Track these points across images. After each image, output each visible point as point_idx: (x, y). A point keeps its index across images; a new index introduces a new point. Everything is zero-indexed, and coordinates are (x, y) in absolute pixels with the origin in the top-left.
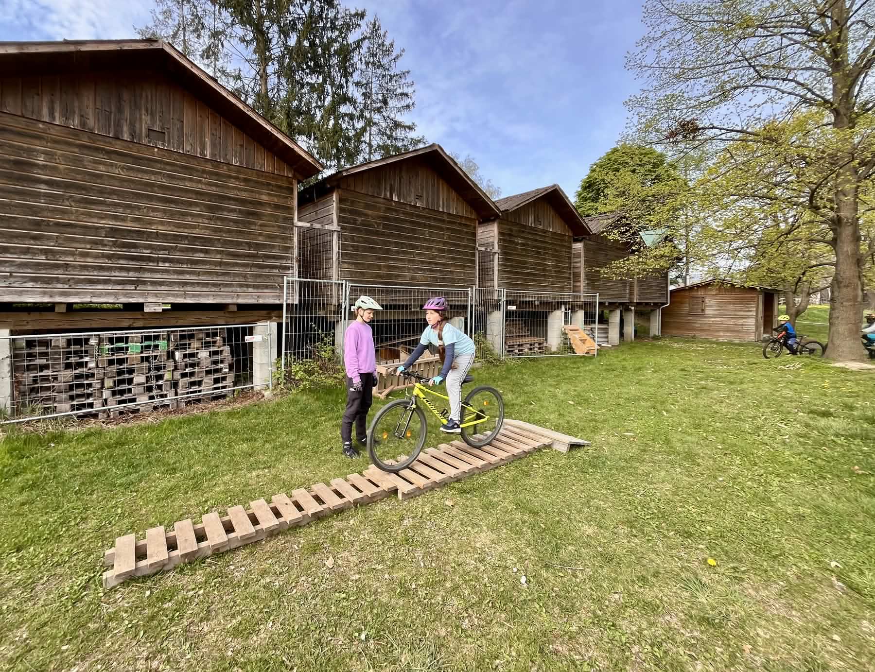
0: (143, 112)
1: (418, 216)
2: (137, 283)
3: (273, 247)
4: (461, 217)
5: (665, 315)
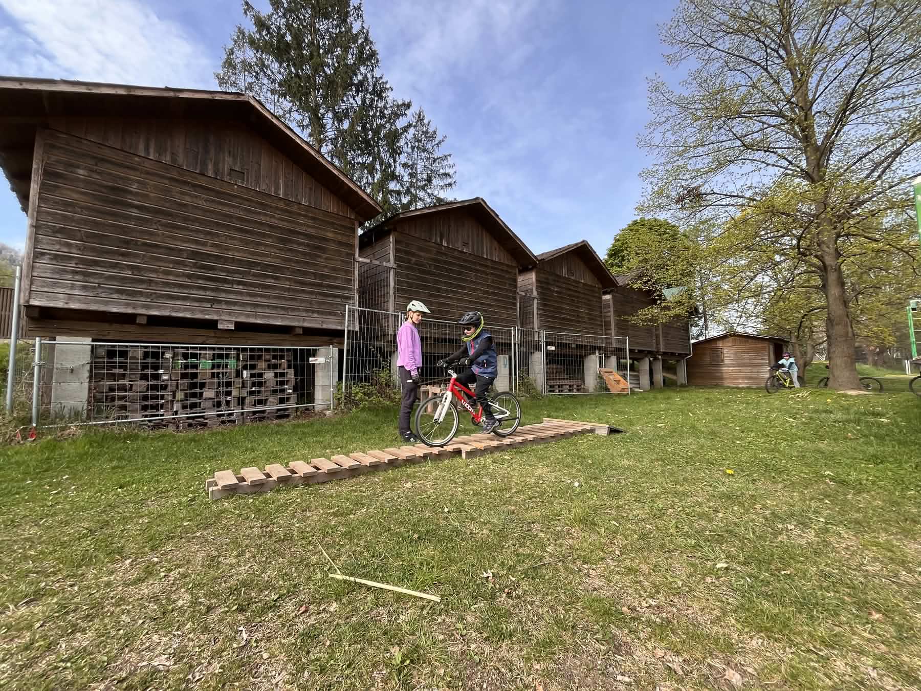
0: (226, 154)
1: (465, 261)
2: (213, 301)
3: (336, 278)
4: (503, 264)
5: (689, 365)
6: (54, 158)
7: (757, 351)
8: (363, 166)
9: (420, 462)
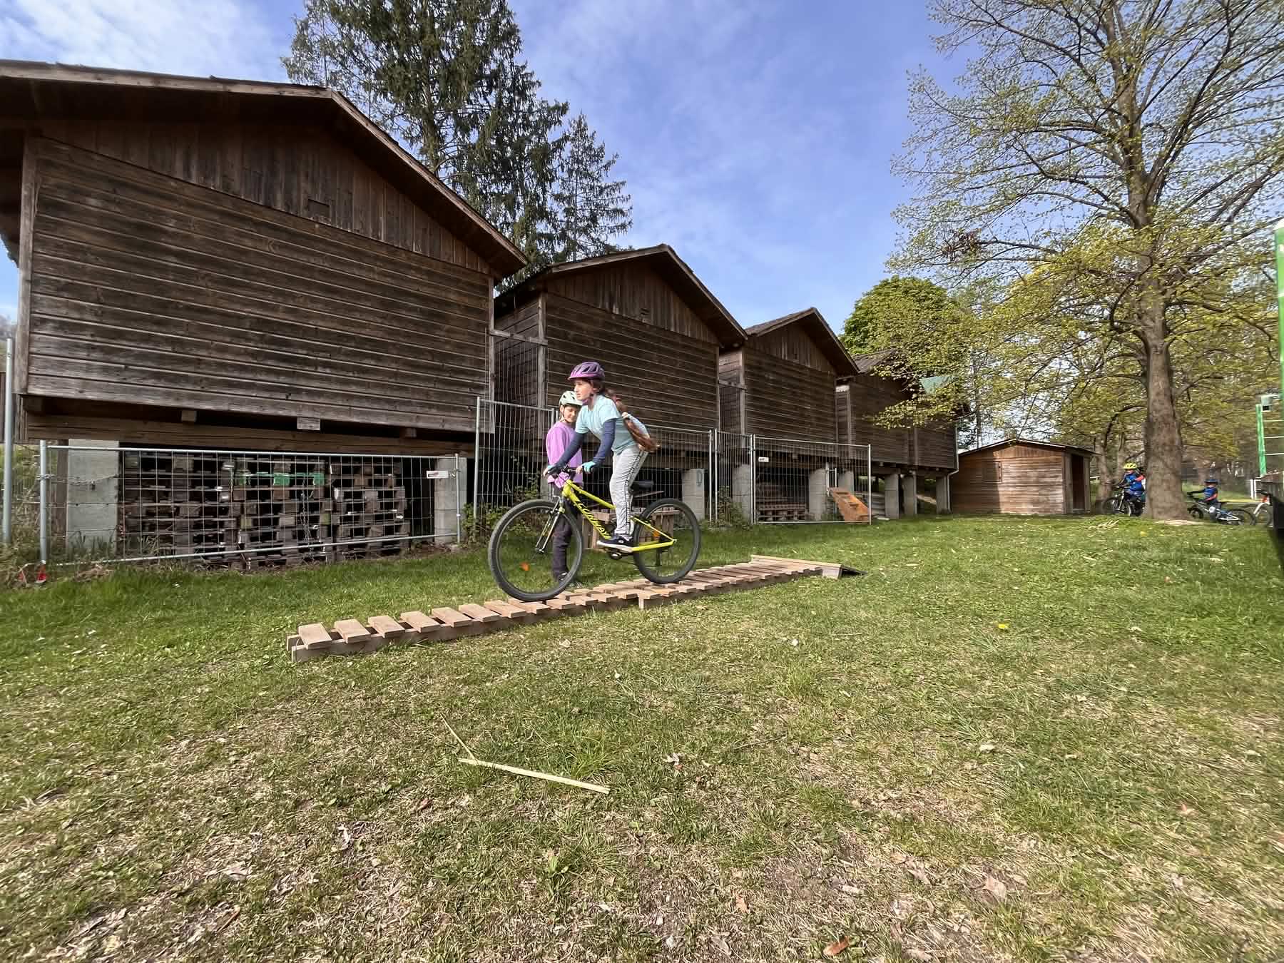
0: (302, 178)
1: (645, 335)
2: (290, 391)
3: (463, 359)
4: (697, 341)
5: (956, 485)
6: (52, 181)
7: (1048, 464)
8: (498, 196)
9: (581, 614)
